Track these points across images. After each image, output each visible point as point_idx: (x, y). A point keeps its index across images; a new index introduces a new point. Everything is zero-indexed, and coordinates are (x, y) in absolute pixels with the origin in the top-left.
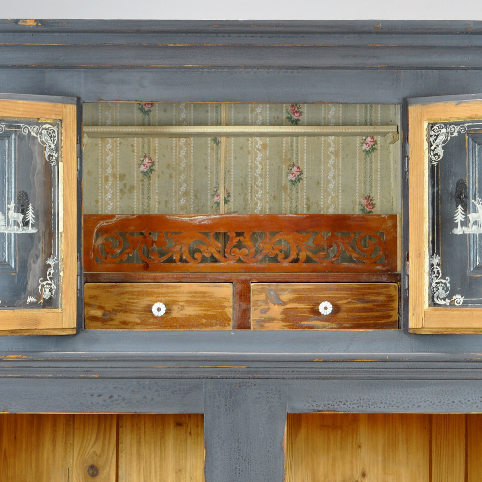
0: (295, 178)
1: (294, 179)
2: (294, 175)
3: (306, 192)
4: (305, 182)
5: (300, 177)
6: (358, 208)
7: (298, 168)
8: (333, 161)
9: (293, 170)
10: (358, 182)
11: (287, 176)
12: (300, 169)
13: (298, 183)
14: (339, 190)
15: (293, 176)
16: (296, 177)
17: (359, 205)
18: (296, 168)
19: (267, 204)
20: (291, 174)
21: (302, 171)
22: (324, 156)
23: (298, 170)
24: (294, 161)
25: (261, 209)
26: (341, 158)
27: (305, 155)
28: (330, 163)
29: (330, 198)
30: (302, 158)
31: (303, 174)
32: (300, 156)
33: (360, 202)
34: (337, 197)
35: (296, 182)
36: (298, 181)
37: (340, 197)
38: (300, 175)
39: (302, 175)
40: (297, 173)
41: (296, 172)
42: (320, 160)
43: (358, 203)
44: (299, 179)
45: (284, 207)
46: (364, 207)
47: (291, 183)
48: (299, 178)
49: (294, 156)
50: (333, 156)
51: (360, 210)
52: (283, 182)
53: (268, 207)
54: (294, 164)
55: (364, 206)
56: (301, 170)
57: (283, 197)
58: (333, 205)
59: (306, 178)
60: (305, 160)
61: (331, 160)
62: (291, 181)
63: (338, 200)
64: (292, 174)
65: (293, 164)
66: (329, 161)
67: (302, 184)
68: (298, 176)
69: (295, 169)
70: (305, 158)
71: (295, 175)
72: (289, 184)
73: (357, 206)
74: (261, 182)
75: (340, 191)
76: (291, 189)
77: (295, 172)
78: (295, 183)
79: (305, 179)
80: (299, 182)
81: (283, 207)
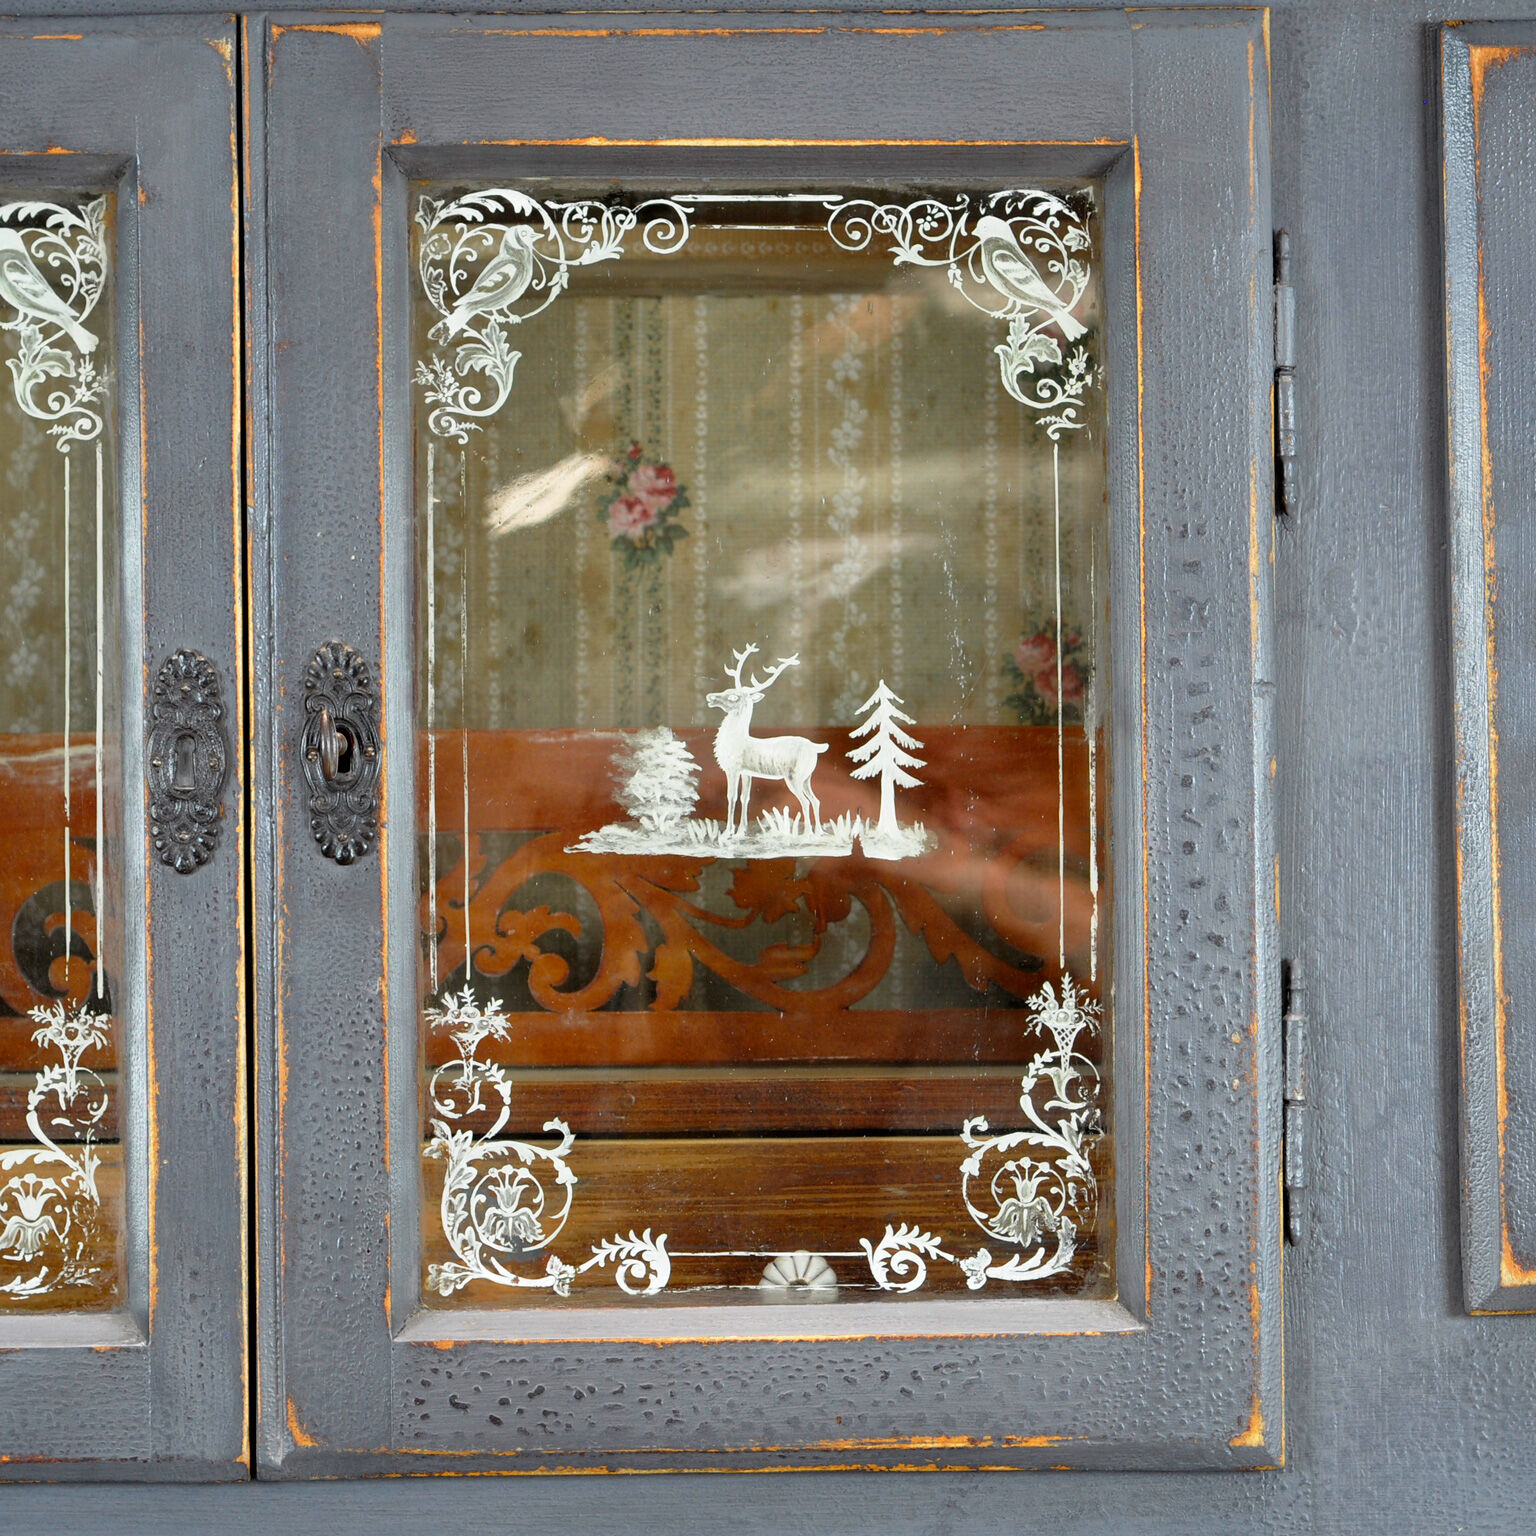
0: (647, 529)
1: (636, 532)
2: (638, 509)
3: (706, 607)
4: (700, 549)
5: (671, 520)
6: (998, 692)
7: (663, 471)
8: (858, 433)
9: (632, 483)
10: (992, 547)
11: (602, 516)
12: (672, 478)
13: (662, 556)
14: (890, 592)
15: (631, 518)
16: (653, 521)
17: (1003, 672)
18: (651, 473)
19: (492, 675)
20: (623, 508)
21: (683, 489)
22: (806, 404)
23: (661, 484)
24: (640, 433)
25: (459, 701)
26: (897, 413)
27: (702, 397)
28: (841, 443)
29: (838, 636)
30: (684, 415)
31: (687, 504)
32: (669, 408)
33: (1007, 657)
34: (882, 629)
35: (653, 552)
36: (662, 546)
37: (897, 632)
38: (674, 508)
39: (683, 512)
40: (653, 499)
41: (654, 492)
42: (784, 428)
43: (993, 665)
44: (669, 536)
45: (585, 692)
46: (1030, 686)
47: (623, 556)
48: (668, 530)
49: (640, 407)
50: (855, 404)
51: (1010, 700)
52: (582, 550)
53: (494, 688)
54: (637, 451)
55: (1027, 678)
56: (677, 483)
57: (583, 633)
58: (855, 676)
59: (707, 526)
60: (702, 430)
61: (847, 426)
62: (623, 542)
63: (886, 645)
64: (630, 506)
65: (631, 448)
66: (836, 432)
67: (687, 561)
68: (662, 516)
69: (643, 478)
70: (702, 414)
71: (645, 514)
72: (612, 561)
73: (993, 683)
74: (459, 551)
75: (897, 599)
76: (623, 591)
77: (643, 496)
78: (647, 556)
79: (700, 532)
80: (670, 550)
81: (579, 685)
